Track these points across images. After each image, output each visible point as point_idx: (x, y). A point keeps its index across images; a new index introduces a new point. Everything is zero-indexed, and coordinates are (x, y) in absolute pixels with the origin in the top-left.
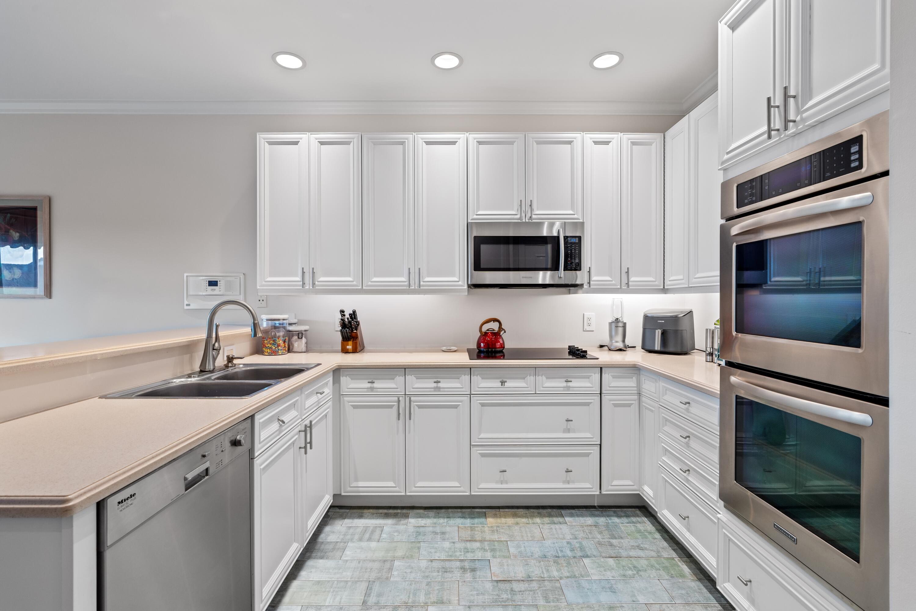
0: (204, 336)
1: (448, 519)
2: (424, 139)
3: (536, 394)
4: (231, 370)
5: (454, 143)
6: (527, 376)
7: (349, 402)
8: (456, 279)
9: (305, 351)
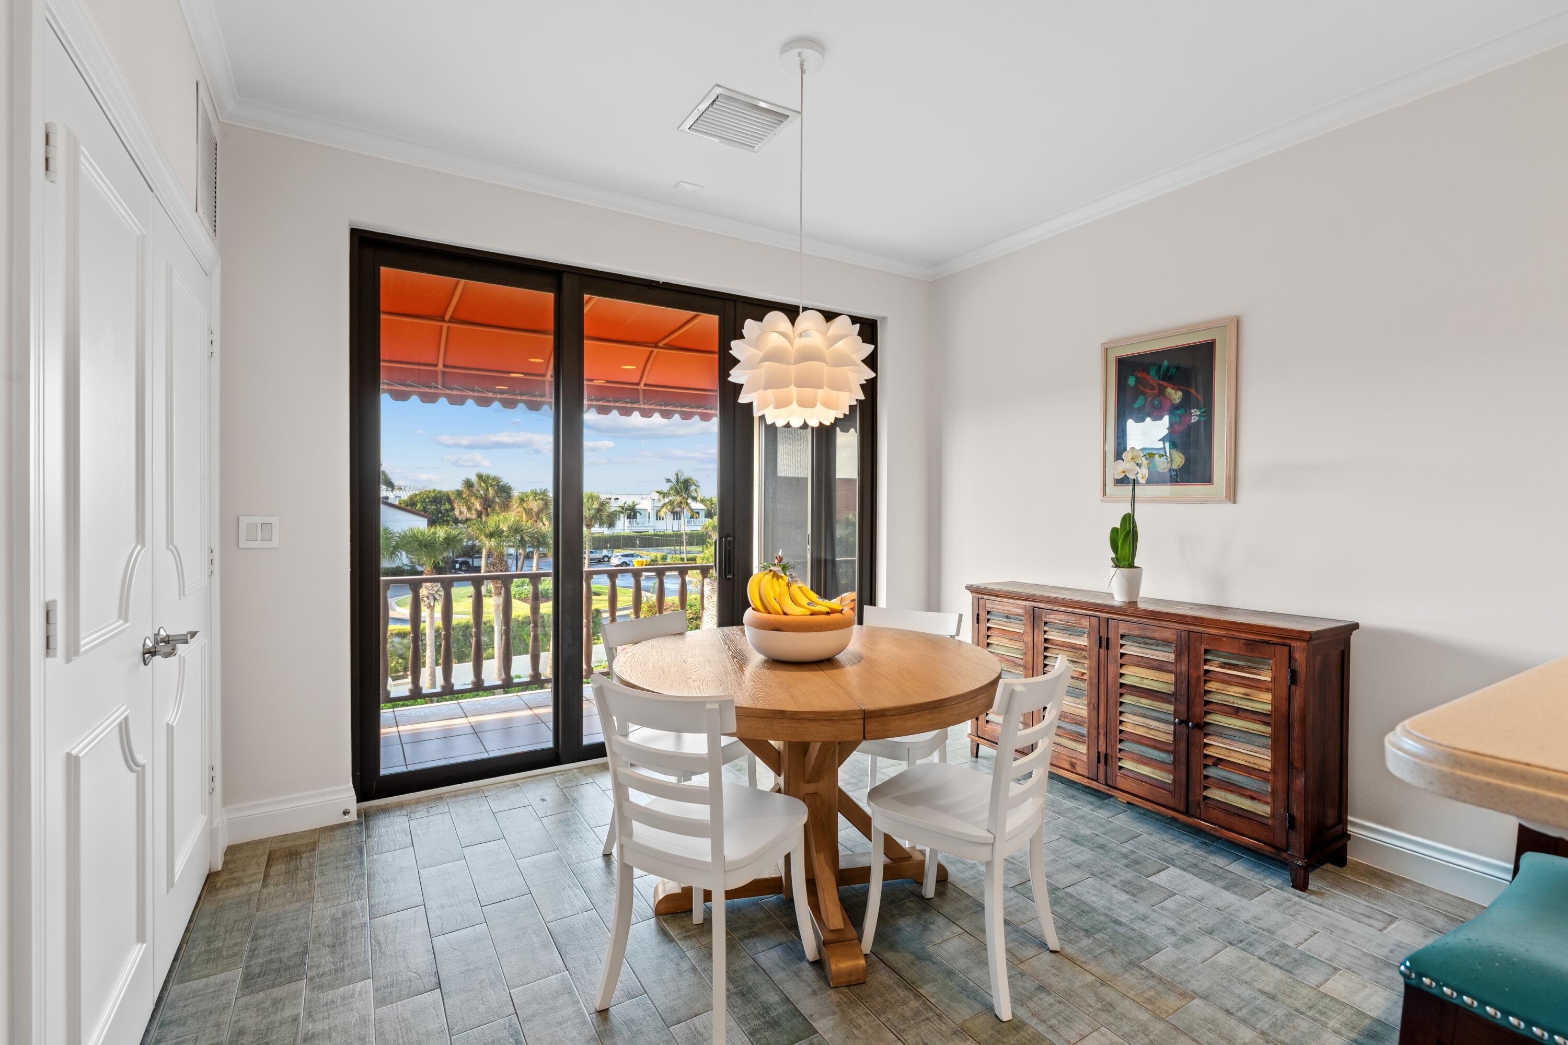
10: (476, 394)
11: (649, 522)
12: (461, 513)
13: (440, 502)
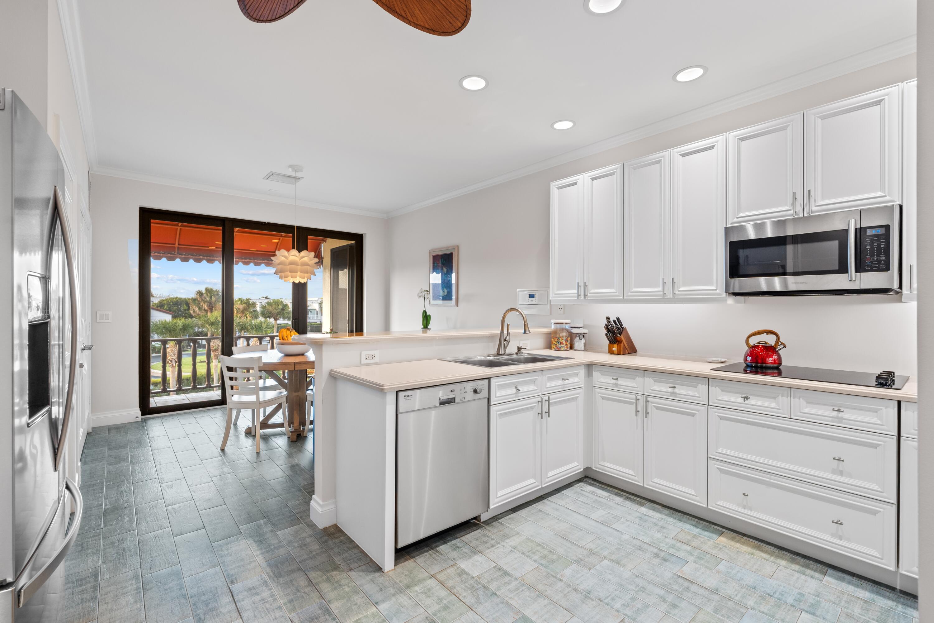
0: (499, 332)
1: (678, 521)
2: (679, 153)
3: (790, 418)
4: (520, 356)
5: (712, 148)
6: (778, 396)
7: (599, 393)
8: (713, 287)
9: (584, 350)
10: (194, 257)
11: (317, 317)
12: (194, 311)
13: (180, 305)
